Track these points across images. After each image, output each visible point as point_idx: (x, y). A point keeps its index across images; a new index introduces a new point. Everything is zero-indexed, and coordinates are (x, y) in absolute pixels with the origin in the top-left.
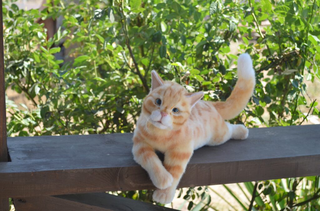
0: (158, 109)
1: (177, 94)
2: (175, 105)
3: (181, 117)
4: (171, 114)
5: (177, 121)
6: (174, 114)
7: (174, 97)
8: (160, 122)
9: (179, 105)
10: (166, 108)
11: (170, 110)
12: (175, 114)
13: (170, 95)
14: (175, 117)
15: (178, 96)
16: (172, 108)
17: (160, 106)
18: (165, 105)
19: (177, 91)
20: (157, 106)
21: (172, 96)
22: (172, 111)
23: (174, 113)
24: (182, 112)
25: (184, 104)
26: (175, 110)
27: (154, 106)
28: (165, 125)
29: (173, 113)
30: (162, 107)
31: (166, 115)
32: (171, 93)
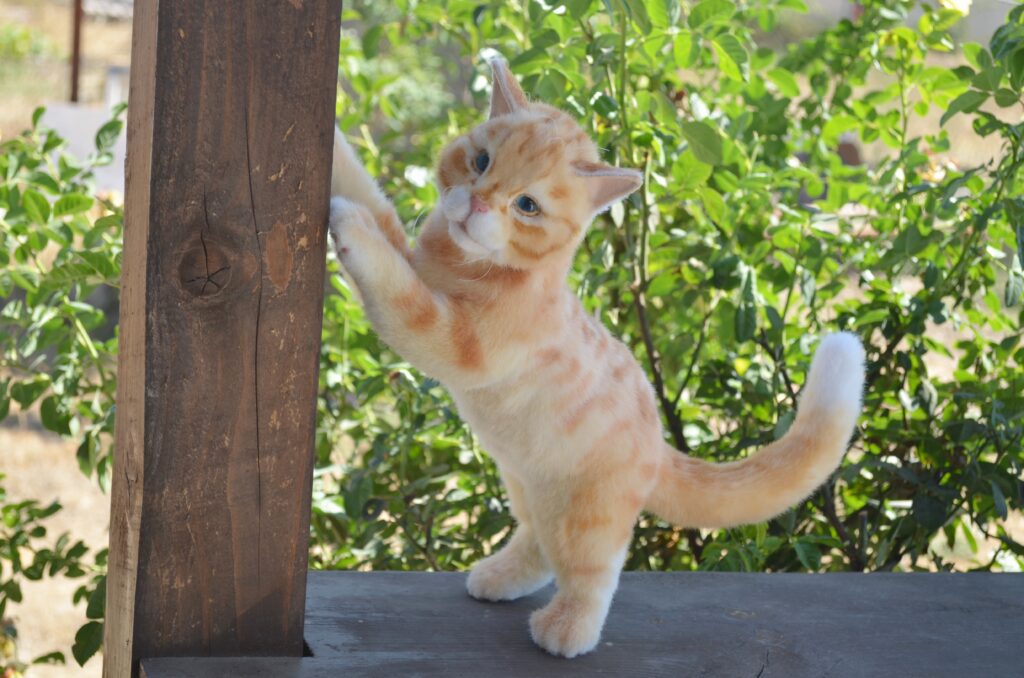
0: (470, 184)
1: (547, 153)
2: (524, 187)
3: (537, 231)
4: (504, 210)
5: (525, 240)
6: (518, 216)
7: (531, 159)
8: (463, 226)
9: (539, 191)
10: (496, 187)
11: (506, 200)
12: (523, 215)
13: (521, 150)
14: (519, 226)
15: (546, 162)
16: (514, 193)
17: (480, 174)
18: (494, 178)
19: (548, 142)
20: (473, 174)
21: (526, 154)
22: (513, 205)
23: (518, 211)
24: (545, 215)
25: (559, 193)
26: (527, 204)
27: (466, 171)
28: (476, 242)
29: (513, 213)
30: (484, 182)
31: (486, 211)
32: (523, 144)
